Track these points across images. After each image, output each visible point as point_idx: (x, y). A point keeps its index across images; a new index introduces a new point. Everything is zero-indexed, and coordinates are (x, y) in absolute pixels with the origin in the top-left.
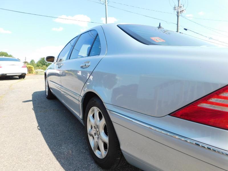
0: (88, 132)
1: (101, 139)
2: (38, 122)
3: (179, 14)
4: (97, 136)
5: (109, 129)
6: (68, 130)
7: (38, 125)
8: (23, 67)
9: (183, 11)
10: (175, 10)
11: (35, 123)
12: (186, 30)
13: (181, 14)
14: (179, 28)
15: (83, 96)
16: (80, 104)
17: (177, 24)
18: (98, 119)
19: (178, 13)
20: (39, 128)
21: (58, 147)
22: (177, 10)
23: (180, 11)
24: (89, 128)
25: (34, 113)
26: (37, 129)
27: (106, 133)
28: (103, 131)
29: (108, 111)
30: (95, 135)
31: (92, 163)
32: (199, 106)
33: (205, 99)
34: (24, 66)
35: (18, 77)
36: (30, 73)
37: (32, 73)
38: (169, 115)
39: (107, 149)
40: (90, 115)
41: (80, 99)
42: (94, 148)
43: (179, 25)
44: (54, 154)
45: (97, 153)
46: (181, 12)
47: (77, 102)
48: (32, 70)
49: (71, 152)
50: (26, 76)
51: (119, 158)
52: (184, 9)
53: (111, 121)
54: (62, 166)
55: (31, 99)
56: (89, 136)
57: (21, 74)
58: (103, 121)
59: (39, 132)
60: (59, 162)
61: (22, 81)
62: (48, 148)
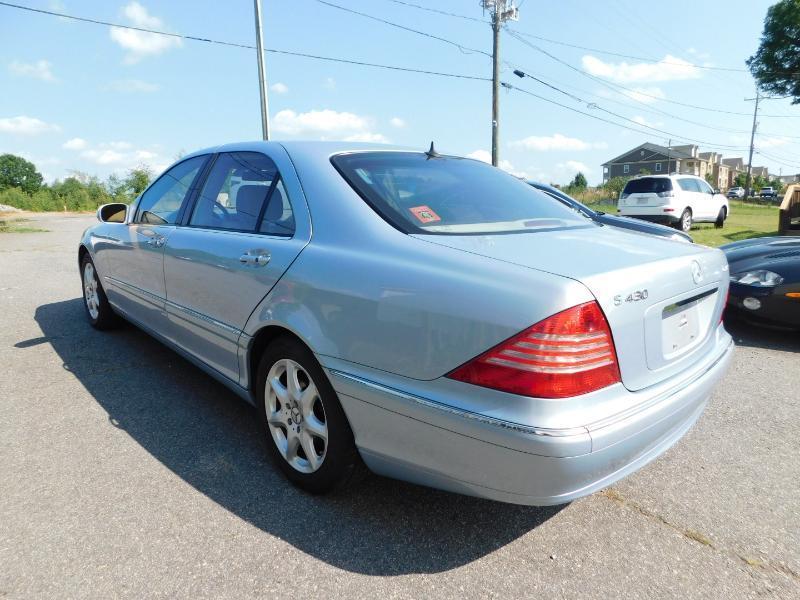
0: (269, 418)
1: (308, 431)
3: (500, 23)
4: (294, 426)
5: (329, 407)
6: (201, 419)
9: (510, 12)
10: (487, 7)
11: (92, 408)
12: (521, 75)
13: (503, 24)
14: (500, 68)
15: (252, 334)
16: (243, 353)
17: (495, 56)
18: (298, 386)
19: (495, 18)
22: (492, 9)
23: (501, 11)
24: (270, 408)
25: (77, 380)
27: (319, 415)
28: (312, 413)
29: (326, 371)
30: (290, 423)
32: (488, 361)
33: (496, 350)
38: (445, 375)
39: (323, 449)
40: (273, 379)
41: (245, 341)
42: (288, 453)
43: (499, 60)
44: (187, 479)
45: (296, 463)
46: (504, 15)
47: (233, 349)
51: (352, 466)
52: (513, 7)
53: (334, 391)
54: (216, 500)
56: (271, 427)
58: (312, 391)
60: (206, 493)
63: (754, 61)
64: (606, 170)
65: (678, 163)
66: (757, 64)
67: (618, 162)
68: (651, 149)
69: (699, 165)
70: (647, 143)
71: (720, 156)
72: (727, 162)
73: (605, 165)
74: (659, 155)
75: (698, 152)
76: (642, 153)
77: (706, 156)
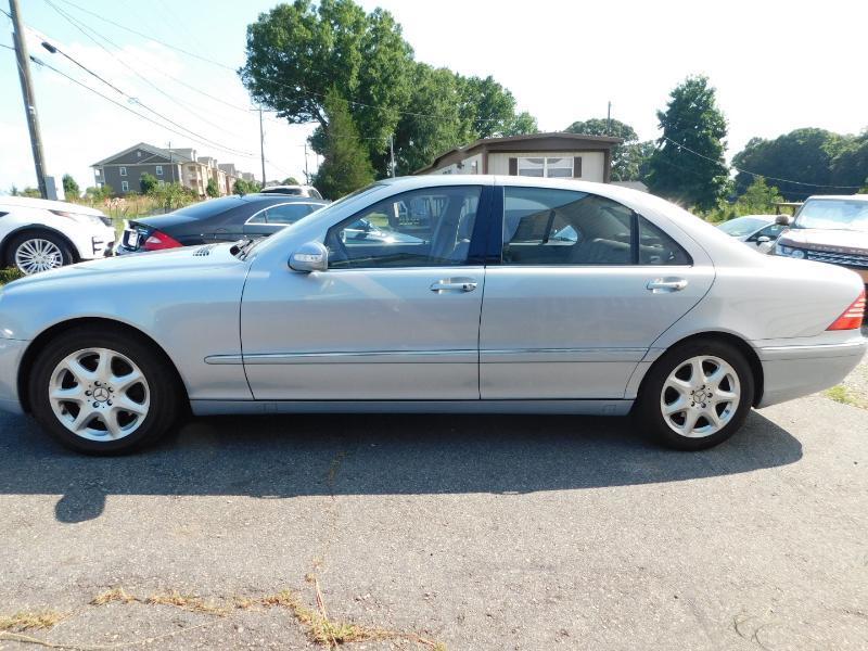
0: (663, 412)
4: (697, 406)
12: (51, 49)
15: (668, 346)
28: (718, 388)
30: (693, 405)
40: (672, 378)
41: (656, 355)
56: (666, 418)
58: (724, 371)
63: (243, 73)
64: (98, 173)
65: (180, 167)
66: (246, 75)
67: (111, 162)
68: (148, 150)
69: (200, 169)
71: (216, 161)
72: (222, 167)
73: (95, 166)
74: (158, 157)
75: (197, 156)
76: (139, 154)
77: (205, 160)
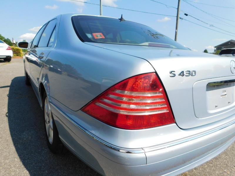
0: (45, 120)
1: (51, 127)
2: (9, 109)
7: (7, 112)
8: (7, 49)
11: (4, 110)
12: (186, 15)
14: (180, 13)
15: (39, 86)
17: (178, 9)
20: (7, 114)
21: (20, 133)
24: (46, 116)
25: (8, 100)
26: (5, 115)
31: (46, 148)
34: (9, 48)
35: (3, 60)
36: (18, 56)
37: (20, 56)
38: (80, 109)
42: (48, 135)
48: (20, 52)
49: (30, 138)
50: (12, 59)
55: (9, 84)
56: (46, 123)
57: (5, 57)
59: (6, 119)
61: (6, 64)
62: (10, 134)
64: (215, 49)
67: (220, 46)
68: (233, 42)
70: (232, 40)
73: (215, 47)
76: (229, 43)
